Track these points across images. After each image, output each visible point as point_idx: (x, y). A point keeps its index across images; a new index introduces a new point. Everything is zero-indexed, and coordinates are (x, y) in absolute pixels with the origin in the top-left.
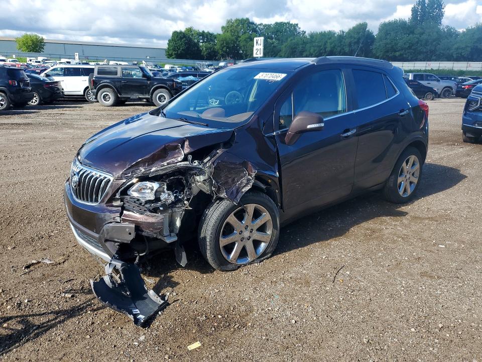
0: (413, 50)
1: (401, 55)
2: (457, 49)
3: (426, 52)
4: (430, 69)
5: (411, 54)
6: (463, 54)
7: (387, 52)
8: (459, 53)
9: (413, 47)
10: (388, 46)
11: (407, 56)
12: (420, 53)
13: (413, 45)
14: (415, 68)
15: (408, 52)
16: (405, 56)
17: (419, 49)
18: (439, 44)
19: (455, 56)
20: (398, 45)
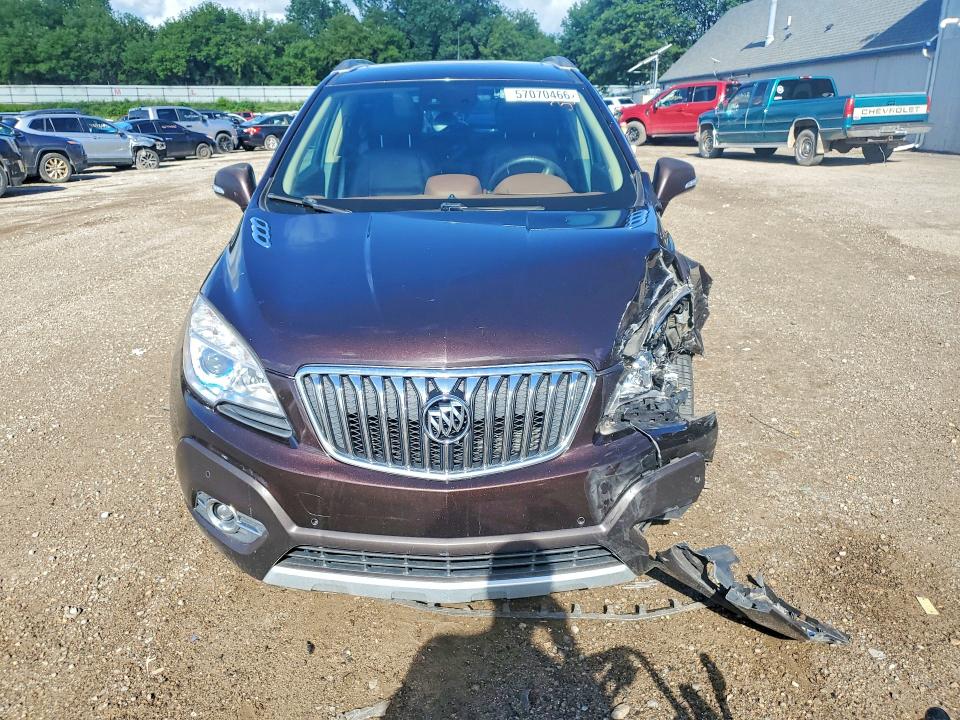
0: (75, 60)
1: (52, 70)
2: (162, 61)
3: (104, 66)
4: (122, 99)
5: (73, 69)
6: (175, 71)
7: (17, 62)
8: (167, 69)
9: (72, 55)
10: (15, 50)
11: (65, 72)
12: (92, 67)
13: (70, 51)
14: (91, 99)
15: (66, 65)
16: (60, 72)
17: (86, 58)
18: (124, 51)
19: (161, 75)
20: (39, 49)
